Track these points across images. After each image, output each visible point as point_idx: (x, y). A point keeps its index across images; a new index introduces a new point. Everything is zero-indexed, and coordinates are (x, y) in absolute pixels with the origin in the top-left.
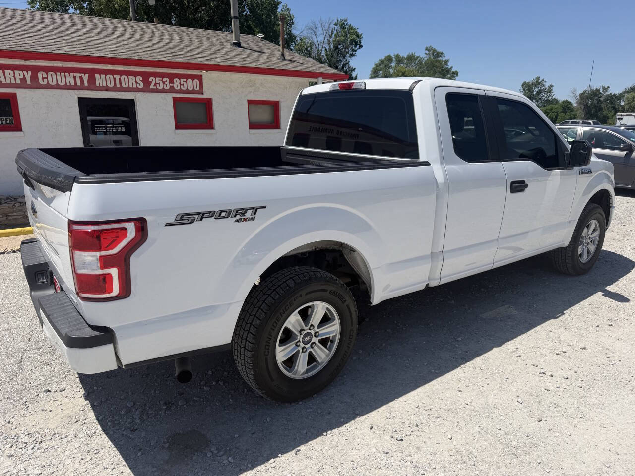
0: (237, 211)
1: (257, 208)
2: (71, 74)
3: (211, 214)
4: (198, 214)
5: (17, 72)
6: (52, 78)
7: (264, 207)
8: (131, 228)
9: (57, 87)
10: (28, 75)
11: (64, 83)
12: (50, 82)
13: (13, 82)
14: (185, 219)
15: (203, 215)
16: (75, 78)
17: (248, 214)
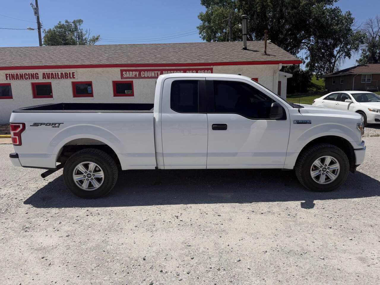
0: (53, 123)
1: (60, 123)
2: (154, 72)
3: (44, 124)
4: (40, 123)
5: (134, 72)
6: (146, 74)
7: (63, 123)
8: (21, 126)
9: (148, 78)
10: (137, 73)
11: (150, 76)
12: (146, 76)
13: (132, 76)
14: (36, 125)
15: (41, 124)
16: (155, 73)
17: (57, 125)
